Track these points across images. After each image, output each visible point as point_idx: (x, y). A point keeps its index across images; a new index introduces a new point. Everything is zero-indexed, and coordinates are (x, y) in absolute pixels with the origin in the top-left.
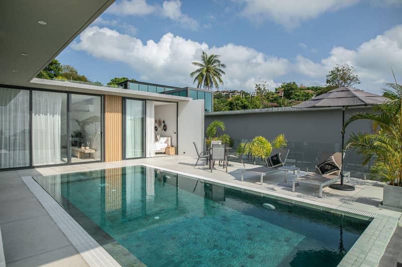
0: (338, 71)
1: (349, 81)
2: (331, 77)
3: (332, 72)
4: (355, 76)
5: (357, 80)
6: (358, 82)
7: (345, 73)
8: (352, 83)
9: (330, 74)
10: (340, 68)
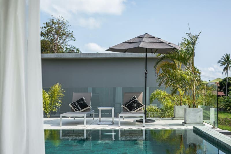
0: (53, 23)
1: (64, 37)
2: (46, 29)
3: (46, 23)
4: (71, 32)
5: (72, 36)
6: (73, 39)
7: (60, 27)
8: (67, 40)
9: (45, 25)
10: (55, 21)
